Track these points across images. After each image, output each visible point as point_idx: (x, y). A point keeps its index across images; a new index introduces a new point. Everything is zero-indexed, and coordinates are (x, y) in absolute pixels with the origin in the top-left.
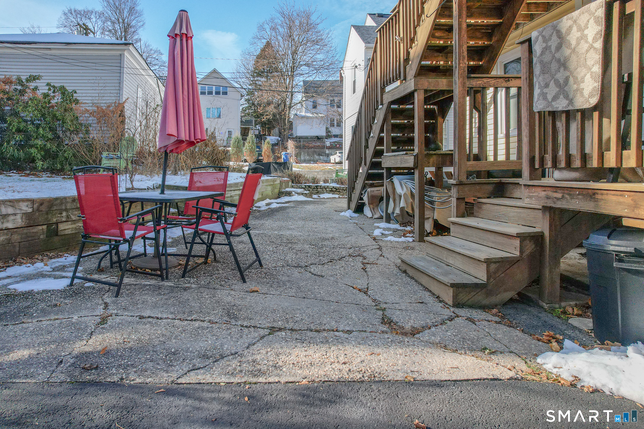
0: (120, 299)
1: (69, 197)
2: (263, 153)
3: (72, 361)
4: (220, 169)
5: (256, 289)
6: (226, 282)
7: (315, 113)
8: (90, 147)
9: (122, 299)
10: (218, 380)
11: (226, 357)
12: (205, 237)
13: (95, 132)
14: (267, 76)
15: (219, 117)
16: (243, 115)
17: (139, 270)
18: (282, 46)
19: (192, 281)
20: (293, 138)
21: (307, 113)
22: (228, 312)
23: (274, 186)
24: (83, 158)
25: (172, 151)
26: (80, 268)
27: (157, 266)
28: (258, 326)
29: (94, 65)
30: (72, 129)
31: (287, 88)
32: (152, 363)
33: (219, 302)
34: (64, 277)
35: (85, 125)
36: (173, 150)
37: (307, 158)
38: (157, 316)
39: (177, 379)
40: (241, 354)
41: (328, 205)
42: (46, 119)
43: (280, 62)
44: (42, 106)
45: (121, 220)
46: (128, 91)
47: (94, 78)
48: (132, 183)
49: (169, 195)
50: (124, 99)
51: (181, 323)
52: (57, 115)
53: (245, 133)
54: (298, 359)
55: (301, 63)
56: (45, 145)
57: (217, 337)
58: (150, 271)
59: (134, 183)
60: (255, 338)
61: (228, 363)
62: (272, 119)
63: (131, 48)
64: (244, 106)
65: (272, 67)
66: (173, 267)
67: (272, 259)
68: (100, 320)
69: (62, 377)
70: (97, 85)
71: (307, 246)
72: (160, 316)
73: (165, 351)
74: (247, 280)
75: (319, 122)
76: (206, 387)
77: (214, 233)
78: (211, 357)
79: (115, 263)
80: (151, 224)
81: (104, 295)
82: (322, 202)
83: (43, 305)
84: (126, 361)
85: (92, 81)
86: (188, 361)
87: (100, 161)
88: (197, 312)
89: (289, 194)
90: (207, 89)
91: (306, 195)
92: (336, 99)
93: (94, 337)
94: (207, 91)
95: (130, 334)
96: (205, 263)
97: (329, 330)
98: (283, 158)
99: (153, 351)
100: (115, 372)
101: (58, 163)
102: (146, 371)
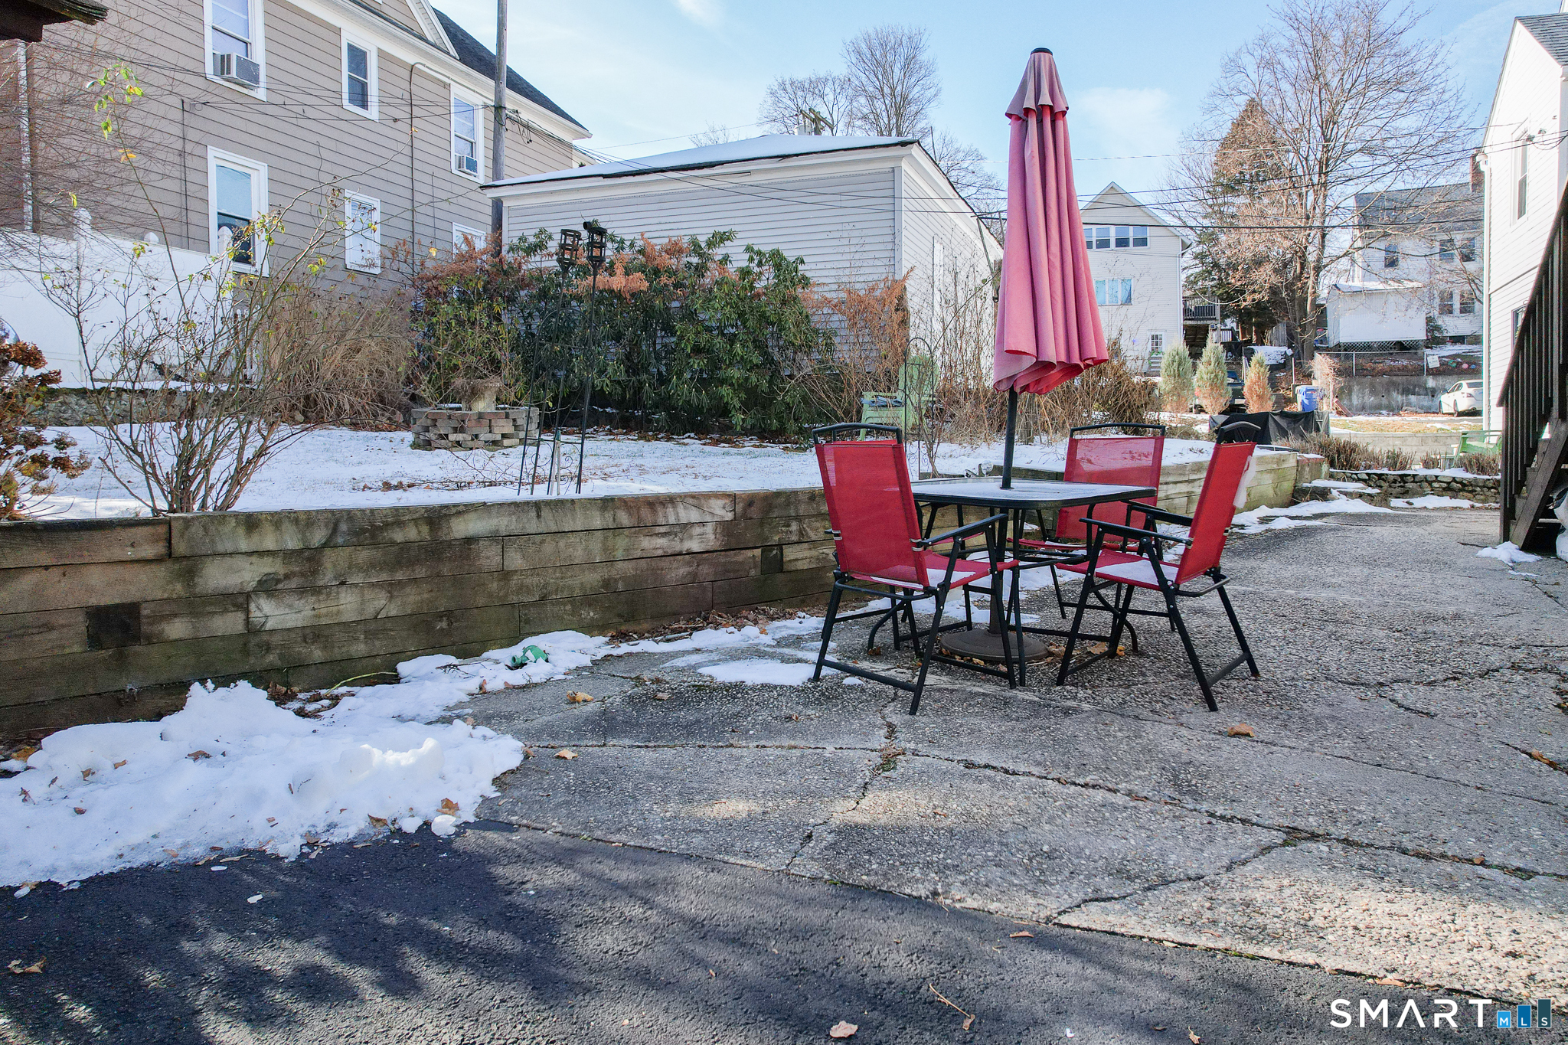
0: (920, 719)
1: (803, 491)
2: (1245, 390)
3: (831, 838)
4: (1137, 428)
5: (1243, 729)
6: (1165, 706)
7: (1392, 279)
8: (837, 381)
9: (925, 719)
10: (1157, 934)
11: (1174, 882)
12: (1109, 594)
13: (846, 347)
14: (1252, 192)
15: (1128, 300)
16: (1188, 293)
17: (958, 658)
18: (1293, 106)
19: (1081, 694)
20: (1328, 349)
21: (1370, 280)
22: (1176, 777)
23: (1278, 472)
24: (822, 405)
25: (1025, 388)
26: (832, 645)
27: (1000, 654)
28: (1255, 821)
29: (838, 197)
30: (798, 343)
31: (1308, 218)
32: (999, 869)
33: (1150, 751)
34: (799, 661)
35: (824, 333)
36: (1028, 386)
37: (1371, 400)
38: (1004, 765)
39: (1059, 914)
40: (1213, 882)
41: (1438, 526)
42: (748, 324)
43: (1288, 151)
44: (738, 295)
45: (918, 545)
46: (912, 253)
47: (839, 227)
48: (932, 463)
49: (1022, 490)
50: (904, 272)
51: (1059, 787)
52: (768, 314)
53: (1195, 338)
54: (1368, 919)
55: (1350, 147)
56: (747, 379)
57: (1149, 833)
58: (982, 663)
59: (937, 461)
60: (1246, 848)
61: (1181, 898)
62: (1268, 302)
63: (915, 150)
64: (1191, 271)
65: (1262, 165)
66: (1034, 658)
67: (1282, 658)
68: (879, 761)
69: (815, 869)
70: (846, 242)
71: (1382, 634)
72: (1011, 767)
73: (1027, 847)
74: (1219, 705)
75: (1403, 302)
76: (1128, 945)
77: (1132, 585)
78: (1138, 877)
79: (906, 638)
80: (983, 557)
81: (885, 706)
82: (1423, 518)
83: (764, 715)
84: (941, 856)
85: (837, 235)
86: (1081, 877)
87: (859, 412)
88: (1097, 769)
89: (1323, 495)
90: (1094, 234)
91: (1370, 499)
92: (1459, 238)
93: (871, 796)
94: (1094, 240)
95: (946, 798)
96: (1112, 654)
97: (1456, 859)
98: (1299, 400)
99: (1001, 844)
100: (919, 875)
101: (773, 416)
102: (987, 886)
